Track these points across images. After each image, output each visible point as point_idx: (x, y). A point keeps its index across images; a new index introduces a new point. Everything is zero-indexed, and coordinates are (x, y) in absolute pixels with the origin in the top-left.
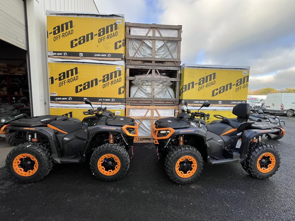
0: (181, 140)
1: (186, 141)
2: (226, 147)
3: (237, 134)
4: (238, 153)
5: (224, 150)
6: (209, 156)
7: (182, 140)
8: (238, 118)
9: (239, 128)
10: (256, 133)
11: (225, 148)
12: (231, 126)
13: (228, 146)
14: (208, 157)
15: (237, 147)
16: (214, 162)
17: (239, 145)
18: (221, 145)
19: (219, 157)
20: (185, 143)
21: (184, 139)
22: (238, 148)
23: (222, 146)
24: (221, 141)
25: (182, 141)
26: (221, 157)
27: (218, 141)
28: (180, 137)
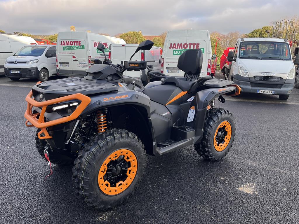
0: (102, 121)
1: (111, 122)
2: (175, 123)
3: (188, 100)
4: (192, 128)
5: (173, 129)
6: (154, 141)
7: (104, 120)
8: (186, 74)
9: (190, 89)
10: (214, 93)
11: (174, 125)
12: (180, 88)
13: (176, 122)
14: (154, 143)
15: (188, 120)
16: (162, 151)
17: (191, 117)
18: (167, 120)
19: (166, 141)
20: (109, 127)
21: (107, 119)
22: (191, 121)
23: (169, 122)
24: (166, 115)
25: (104, 123)
26: (168, 141)
27: (163, 115)
28: (100, 115)
